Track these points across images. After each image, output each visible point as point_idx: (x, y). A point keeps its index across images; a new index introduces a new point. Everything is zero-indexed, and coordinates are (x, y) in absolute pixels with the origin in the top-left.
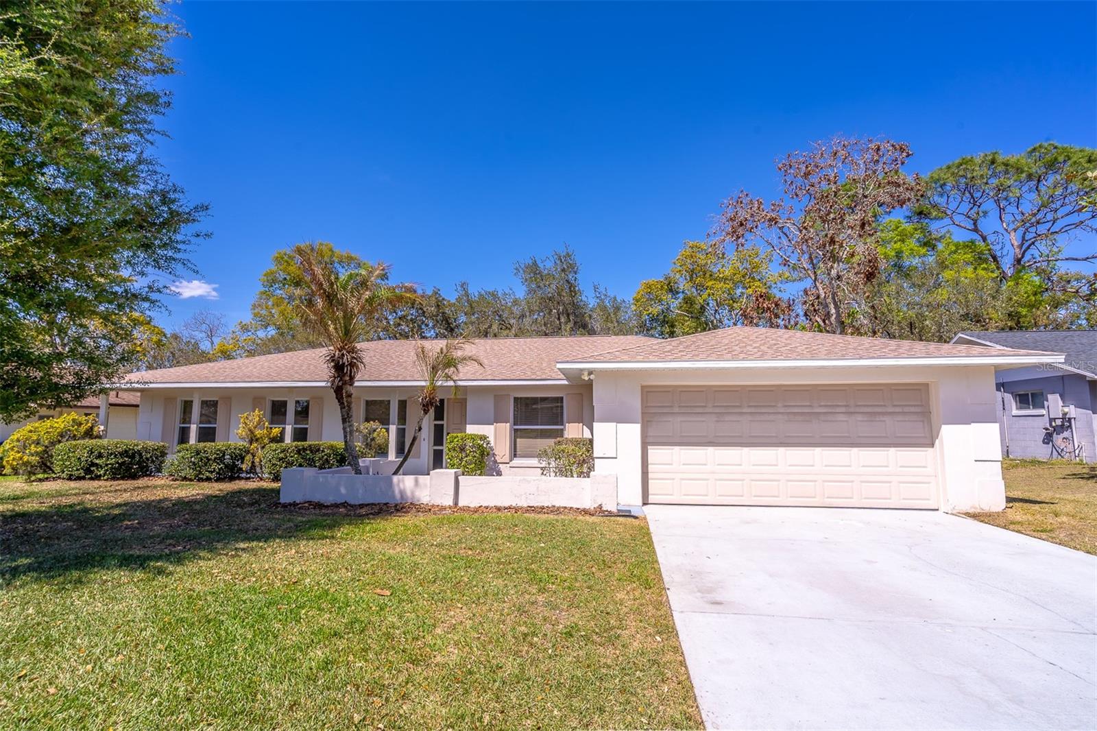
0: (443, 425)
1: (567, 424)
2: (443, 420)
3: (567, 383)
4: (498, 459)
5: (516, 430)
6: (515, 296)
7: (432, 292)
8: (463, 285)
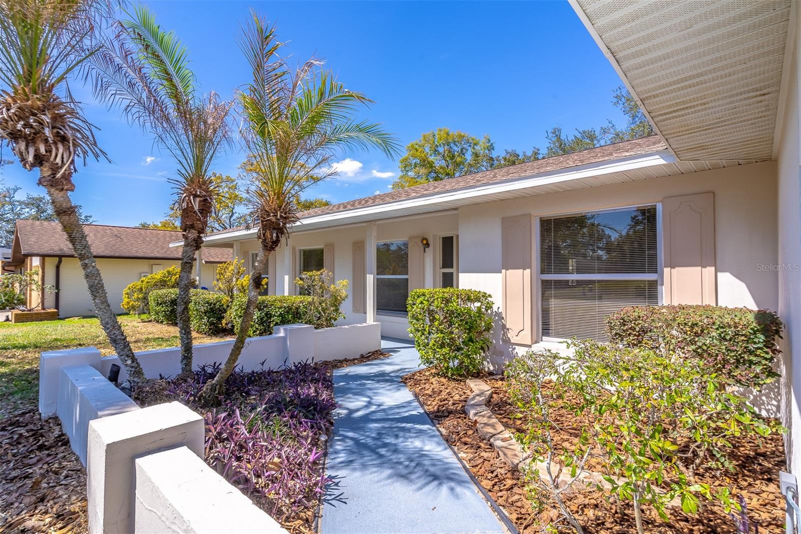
0: (452, 273)
1: (667, 271)
2: (452, 267)
3: (662, 162)
4: (513, 337)
5: (546, 285)
6: (615, 129)
7: (532, 152)
8: (557, 133)
